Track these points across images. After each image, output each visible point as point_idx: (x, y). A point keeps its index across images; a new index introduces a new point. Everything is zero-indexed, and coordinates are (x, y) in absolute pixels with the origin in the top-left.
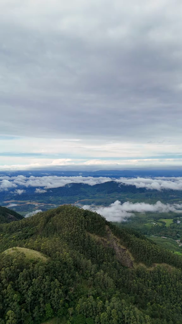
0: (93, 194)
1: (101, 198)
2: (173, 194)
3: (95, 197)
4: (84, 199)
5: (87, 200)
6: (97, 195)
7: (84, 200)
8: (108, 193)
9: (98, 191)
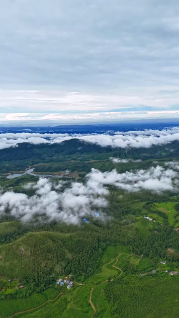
0: (50, 156)
1: (60, 161)
2: (145, 152)
3: (52, 161)
4: (37, 163)
5: (42, 164)
6: (55, 158)
7: (39, 164)
8: (69, 154)
9: (56, 152)
